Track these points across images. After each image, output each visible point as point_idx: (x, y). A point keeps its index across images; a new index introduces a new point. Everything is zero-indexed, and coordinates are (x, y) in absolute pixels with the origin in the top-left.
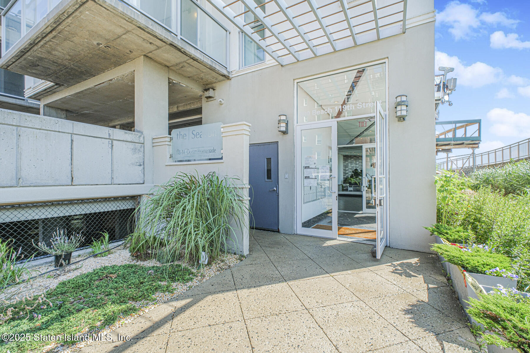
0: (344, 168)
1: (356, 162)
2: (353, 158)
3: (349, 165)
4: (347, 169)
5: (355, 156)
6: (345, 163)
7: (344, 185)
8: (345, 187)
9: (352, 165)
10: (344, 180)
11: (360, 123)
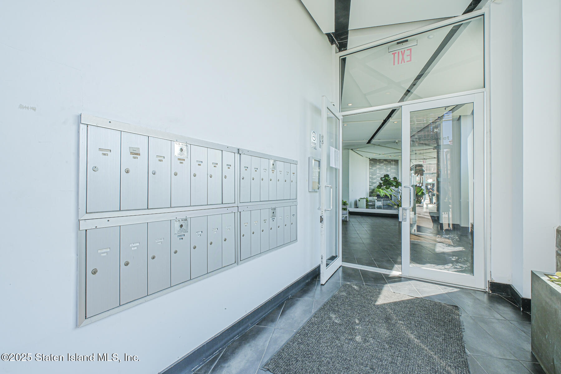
0: (371, 176)
1: (387, 168)
2: (382, 162)
3: (378, 172)
4: (374, 177)
5: (386, 160)
6: (371, 169)
7: (370, 199)
8: (371, 201)
9: (381, 171)
10: (370, 192)
11: (396, 55)
